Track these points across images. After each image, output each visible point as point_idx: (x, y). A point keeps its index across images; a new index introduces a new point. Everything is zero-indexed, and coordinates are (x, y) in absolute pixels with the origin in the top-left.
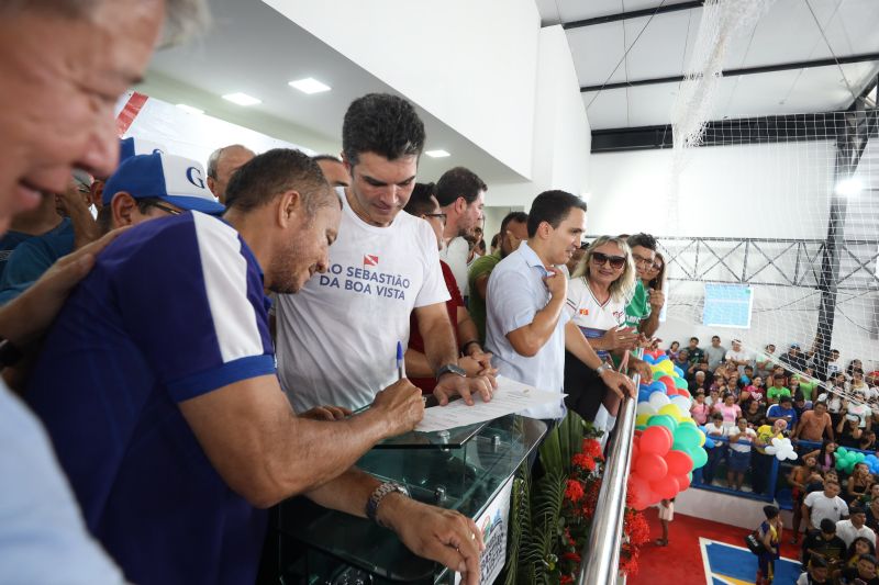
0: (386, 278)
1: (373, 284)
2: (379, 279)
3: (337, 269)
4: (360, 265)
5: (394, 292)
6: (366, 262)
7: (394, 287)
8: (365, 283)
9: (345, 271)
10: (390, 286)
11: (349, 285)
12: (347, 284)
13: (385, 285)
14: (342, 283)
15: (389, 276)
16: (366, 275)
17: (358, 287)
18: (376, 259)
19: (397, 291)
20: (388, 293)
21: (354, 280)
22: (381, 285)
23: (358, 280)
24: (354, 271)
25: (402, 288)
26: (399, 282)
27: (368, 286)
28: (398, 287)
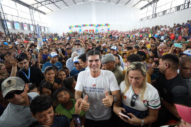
3: (88, 88)
4: (93, 87)
5: (100, 91)
6: (93, 86)
8: (93, 90)
9: (89, 88)
10: (99, 90)
14: (89, 90)
15: (98, 88)
18: (95, 85)
19: (101, 91)
21: (91, 90)
22: (97, 90)
23: (92, 90)
24: (91, 88)
25: (102, 90)
26: (101, 89)
27: (94, 90)
28: (101, 90)
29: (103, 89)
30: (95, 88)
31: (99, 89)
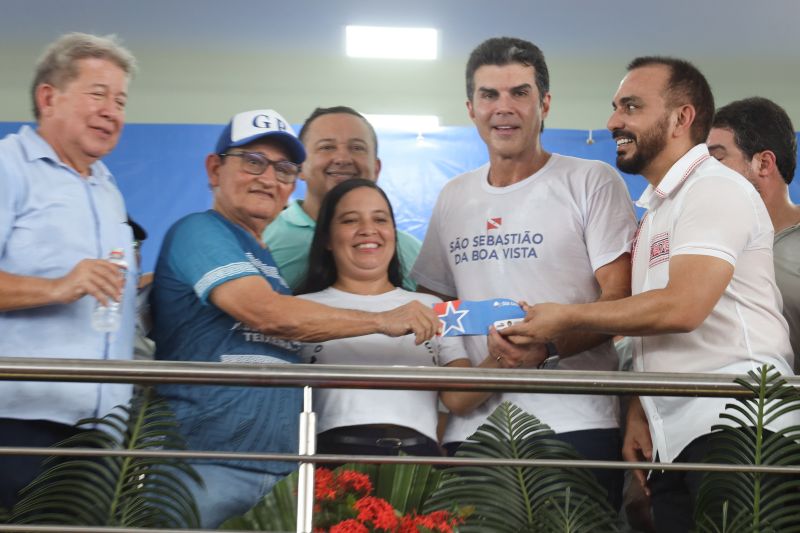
0: (510, 238)
1: (498, 248)
2: (504, 241)
4: (484, 232)
5: (521, 252)
6: (490, 226)
7: (521, 246)
8: (490, 249)
9: (472, 243)
10: (516, 245)
11: (476, 256)
12: (474, 256)
13: (510, 245)
14: (469, 256)
15: (514, 235)
16: (490, 239)
17: (483, 254)
18: (498, 221)
19: (525, 249)
20: (514, 254)
21: (479, 248)
22: (507, 247)
23: (483, 247)
24: (478, 240)
25: (532, 245)
26: (527, 239)
27: (494, 251)
28: (526, 244)
29: (538, 239)
30: (499, 237)
31: (517, 238)
